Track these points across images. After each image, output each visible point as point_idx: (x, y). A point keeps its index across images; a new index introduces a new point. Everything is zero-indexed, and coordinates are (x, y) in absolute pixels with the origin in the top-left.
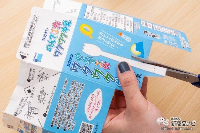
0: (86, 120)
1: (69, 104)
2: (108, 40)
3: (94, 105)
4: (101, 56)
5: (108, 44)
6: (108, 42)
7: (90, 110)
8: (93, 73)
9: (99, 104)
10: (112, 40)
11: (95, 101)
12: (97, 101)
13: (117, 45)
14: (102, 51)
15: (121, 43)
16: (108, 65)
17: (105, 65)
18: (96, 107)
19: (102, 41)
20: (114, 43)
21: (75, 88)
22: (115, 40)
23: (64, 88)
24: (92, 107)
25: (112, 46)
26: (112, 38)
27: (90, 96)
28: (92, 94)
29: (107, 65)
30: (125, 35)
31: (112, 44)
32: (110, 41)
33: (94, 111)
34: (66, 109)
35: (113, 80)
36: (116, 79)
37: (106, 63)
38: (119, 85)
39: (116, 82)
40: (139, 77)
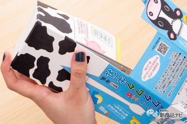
0: (161, 57)
1: (171, 75)
2: (120, 112)
3: (151, 67)
4: (131, 103)
5: (121, 109)
6: (121, 110)
7: (155, 64)
8: (144, 95)
9: (147, 67)
10: (116, 111)
11: (149, 71)
12: (147, 70)
13: (114, 107)
14: (128, 106)
15: (109, 107)
16: (128, 95)
17: (131, 95)
18: (150, 65)
19: (125, 112)
20: (116, 109)
21: (163, 88)
22: (113, 110)
23: (172, 90)
24: (154, 66)
25: (118, 106)
26: (116, 113)
27: (152, 77)
28: (150, 78)
29: (129, 95)
30: (104, 112)
31: (118, 108)
32: (118, 110)
33: (152, 62)
34: (175, 71)
35: (128, 83)
36: (125, 82)
37: (129, 96)
38: (124, 78)
39: (125, 81)
40: (103, 78)
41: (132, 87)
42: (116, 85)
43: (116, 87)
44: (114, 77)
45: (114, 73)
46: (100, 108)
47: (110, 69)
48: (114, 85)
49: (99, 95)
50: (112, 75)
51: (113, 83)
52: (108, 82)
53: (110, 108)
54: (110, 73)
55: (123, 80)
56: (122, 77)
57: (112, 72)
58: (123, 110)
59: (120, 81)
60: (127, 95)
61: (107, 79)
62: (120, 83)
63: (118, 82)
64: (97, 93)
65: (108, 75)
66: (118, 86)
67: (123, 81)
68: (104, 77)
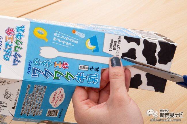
0: (51, 107)
1: (35, 100)
2: (62, 39)
3: (57, 98)
5: (64, 43)
6: (63, 42)
7: (55, 101)
8: (53, 75)
9: (62, 97)
10: (67, 39)
11: (58, 96)
12: (60, 95)
13: (72, 43)
14: (59, 51)
15: (76, 40)
16: (67, 65)
17: (63, 65)
18: (59, 99)
19: (57, 42)
20: (69, 42)
21: (38, 90)
22: (70, 38)
24: (55, 100)
25: (68, 45)
27: (54, 93)
28: (55, 91)
29: (65, 65)
30: (78, 32)
31: (67, 43)
32: (66, 41)
33: (58, 101)
34: (32, 104)
35: (73, 78)
36: (76, 77)
37: (65, 63)
38: (80, 81)
39: (77, 79)
40: (98, 70)
41: (67, 76)
42: (82, 69)
43: (81, 67)
44: (89, 77)
45: (91, 82)
46: (84, 35)
47: (96, 82)
48: (84, 68)
49: (92, 50)
50: (91, 77)
51: (86, 70)
52: (91, 68)
53: (74, 39)
54: (94, 78)
55: (79, 79)
56: (82, 81)
57: (93, 81)
58: (61, 43)
59: (81, 76)
60: (67, 63)
61: (93, 70)
62: (80, 74)
63: (82, 74)
64: (94, 51)
65: (95, 75)
66: (80, 69)
67: (79, 77)
68: (97, 72)
